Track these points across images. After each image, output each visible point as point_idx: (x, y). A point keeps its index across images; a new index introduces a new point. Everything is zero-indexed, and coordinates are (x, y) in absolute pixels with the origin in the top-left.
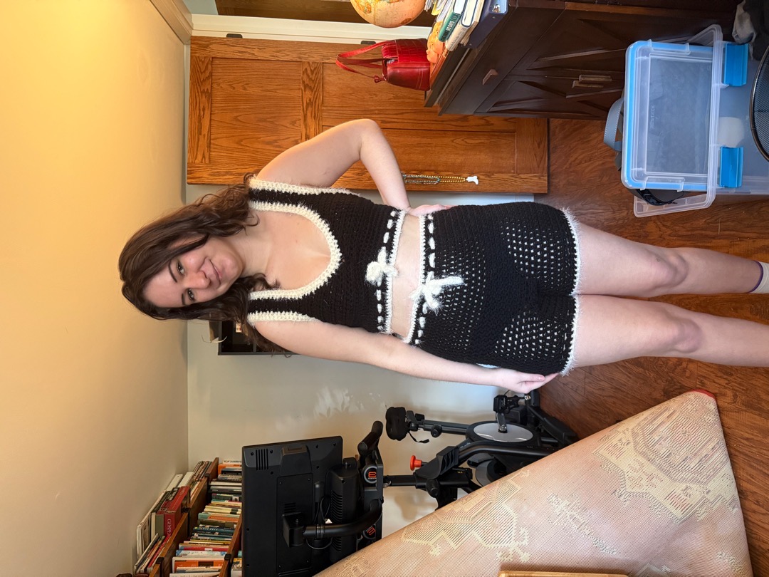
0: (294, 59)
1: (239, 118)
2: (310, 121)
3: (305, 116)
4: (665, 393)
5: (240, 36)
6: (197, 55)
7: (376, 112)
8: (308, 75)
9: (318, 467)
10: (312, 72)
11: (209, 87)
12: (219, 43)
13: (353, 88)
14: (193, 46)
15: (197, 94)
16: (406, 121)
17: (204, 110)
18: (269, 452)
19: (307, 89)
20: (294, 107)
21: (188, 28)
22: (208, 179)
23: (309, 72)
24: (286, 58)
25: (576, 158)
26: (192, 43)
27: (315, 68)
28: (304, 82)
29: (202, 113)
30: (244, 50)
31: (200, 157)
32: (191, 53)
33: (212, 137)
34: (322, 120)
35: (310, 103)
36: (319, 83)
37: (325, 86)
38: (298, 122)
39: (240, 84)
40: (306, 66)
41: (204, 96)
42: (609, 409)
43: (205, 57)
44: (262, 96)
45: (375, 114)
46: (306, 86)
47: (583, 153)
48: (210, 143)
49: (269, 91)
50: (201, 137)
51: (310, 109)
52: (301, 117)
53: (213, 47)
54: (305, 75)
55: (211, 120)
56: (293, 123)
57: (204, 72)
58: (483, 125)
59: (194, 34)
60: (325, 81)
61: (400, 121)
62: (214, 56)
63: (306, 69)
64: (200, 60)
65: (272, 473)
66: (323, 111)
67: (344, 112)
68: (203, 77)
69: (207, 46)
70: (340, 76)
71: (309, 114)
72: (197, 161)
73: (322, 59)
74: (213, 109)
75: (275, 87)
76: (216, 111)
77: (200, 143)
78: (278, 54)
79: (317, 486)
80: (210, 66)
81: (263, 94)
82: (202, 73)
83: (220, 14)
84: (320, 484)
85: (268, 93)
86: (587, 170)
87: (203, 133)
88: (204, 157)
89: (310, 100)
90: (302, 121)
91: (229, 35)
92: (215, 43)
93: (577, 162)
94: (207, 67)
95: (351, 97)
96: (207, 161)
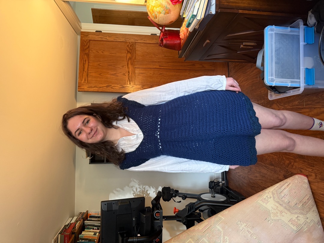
0: (123, 41)
1: (100, 64)
2: (130, 66)
3: (128, 64)
4: (284, 176)
5: (101, 32)
6: (83, 39)
7: (157, 62)
8: (129, 47)
9: (134, 211)
10: (131, 46)
11: (88, 52)
12: (92, 34)
13: (147, 53)
14: (81, 35)
15: (83, 55)
16: (169, 66)
17: (85, 61)
18: (113, 204)
19: (129, 53)
20: (123, 60)
21: (80, 28)
22: (87, 89)
23: (129, 46)
24: (120, 40)
25: (241, 80)
26: (81, 34)
27: (132, 45)
28: (127, 50)
29: (85, 62)
30: (103, 37)
31: (83, 80)
32: (81, 38)
33: (89, 72)
34: (135, 65)
35: (130, 59)
36: (134, 51)
37: (136, 52)
38: (125, 66)
39: (101, 51)
40: (128, 44)
41: (86, 55)
42: (260, 185)
43: (86, 40)
44: (110, 56)
45: (157, 63)
46: (128, 52)
47: (243, 78)
48: (88, 75)
49: (113, 53)
50: (84, 72)
51: (130, 61)
52: (126, 64)
53: (90, 36)
54: (128, 47)
55: (88, 65)
56: (123, 67)
57: (86, 45)
58: (201, 67)
59: (82, 30)
60: (136, 50)
61: (167, 66)
62: (90, 39)
63: (128, 45)
64: (84, 41)
65: (114, 213)
66: (135, 62)
67: (144, 62)
68: (85, 48)
69: (87, 35)
70: (142, 48)
71: (129, 63)
72: (82, 82)
73: (135, 41)
74: (89, 60)
75: (115, 52)
76: (91, 62)
77: (84, 74)
78: (117, 39)
79: (134, 219)
80: (88, 43)
81: (111, 55)
82: (85, 46)
83: (94, 23)
84: (135, 218)
85: (113, 54)
86: (246, 85)
87: (85, 70)
88: (85, 80)
89: (130, 57)
90: (126, 66)
91: (96, 31)
92: (91, 34)
93: (241, 81)
94: (87, 44)
95: (146, 56)
96: (87, 82)
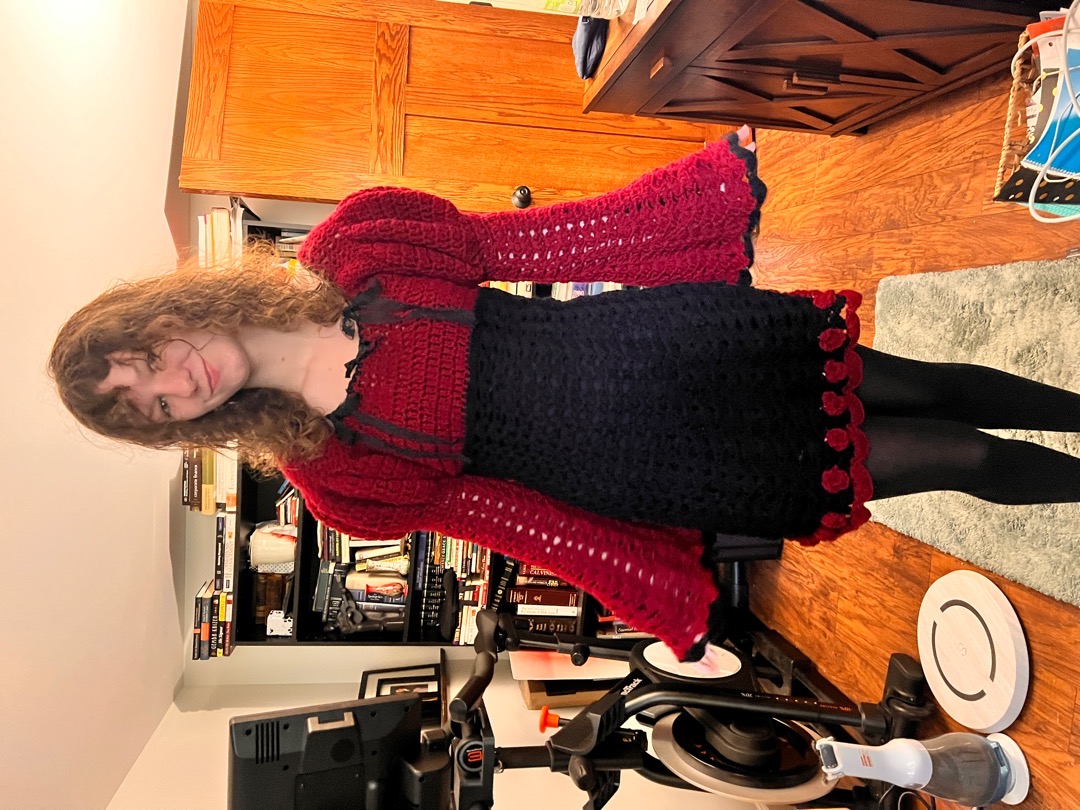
0: (365, 18)
1: (273, 96)
2: (385, 105)
3: (379, 99)
6: (211, 1)
7: (491, 99)
8: (386, 42)
9: (374, 752)
10: (393, 38)
11: (227, 48)
13: (456, 65)
15: (206, 56)
16: (537, 115)
17: (215, 80)
18: (281, 727)
19: (384, 61)
20: (363, 86)
22: (215, 183)
23: (387, 37)
24: (351, 15)
27: (397, 33)
28: (378, 50)
29: (212, 84)
31: (204, 148)
33: (227, 121)
34: (405, 106)
35: (388, 80)
36: (403, 53)
37: (412, 59)
38: (366, 107)
39: (278, 48)
40: (383, 28)
41: (217, 60)
43: (223, 5)
44: (311, 67)
45: (490, 102)
46: (382, 56)
48: (223, 131)
49: (322, 60)
50: (208, 119)
51: (387, 88)
52: (373, 101)
54: (381, 39)
55: (226, 96)
56: (360, 108)
57: (221, 24)
58: (655, 128)
60: (412, 52)
61: (528, 114)
62: (237, 3)
63: (383, 33)
64: (215, 8)
65: (286, 768)
66: (407, 93)
67: (440, 96)
68: (217, 32)
70: (436, 47)
71: (385, 96)
72: (198, 155)
73: (409, 20)
74: (231, 80)
75: (333, 56)
76: (237, 85)
77: (206, 128)
78: (340, 9)
79: (373, 786)
80: (229, 18)
81: (315, 64)
82: (216, 26)
84: (377, 782)
85: (322, 64)
87: (212, 114)
88: (210, 149)
89: (388, 76)
90: (373, 106)
94: (225, 19)
95: (452, 77)
96: (216, 156)
